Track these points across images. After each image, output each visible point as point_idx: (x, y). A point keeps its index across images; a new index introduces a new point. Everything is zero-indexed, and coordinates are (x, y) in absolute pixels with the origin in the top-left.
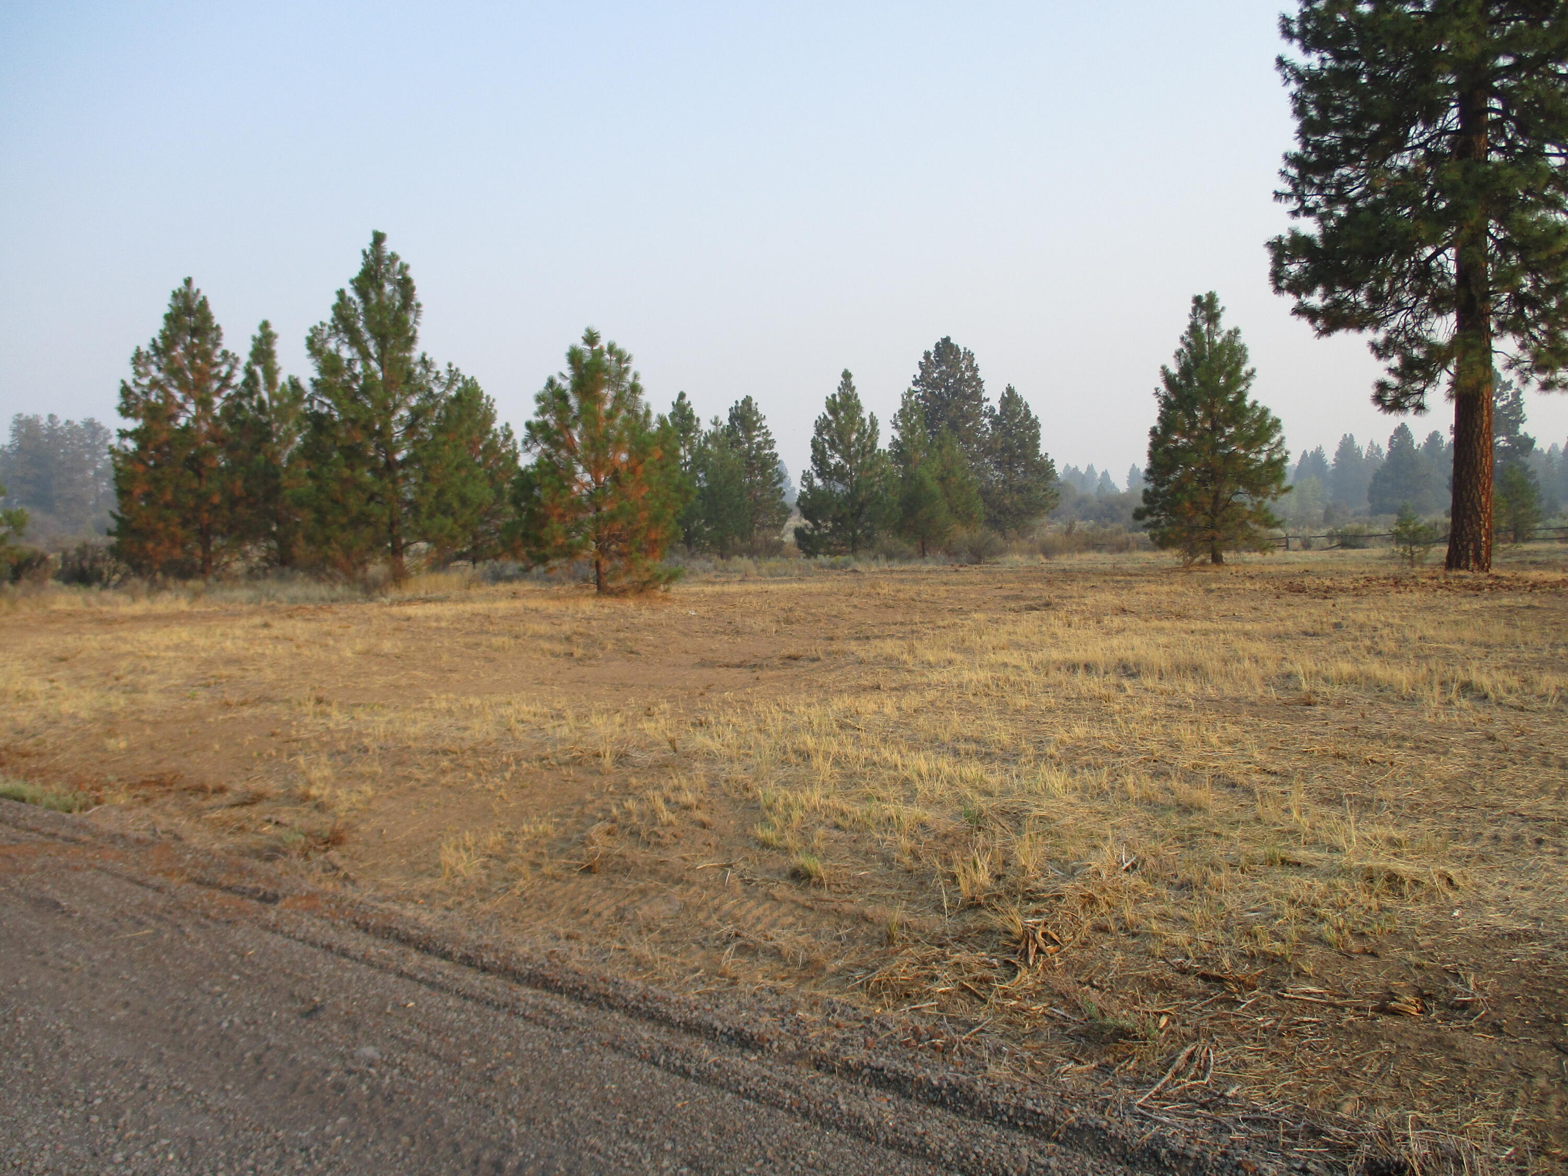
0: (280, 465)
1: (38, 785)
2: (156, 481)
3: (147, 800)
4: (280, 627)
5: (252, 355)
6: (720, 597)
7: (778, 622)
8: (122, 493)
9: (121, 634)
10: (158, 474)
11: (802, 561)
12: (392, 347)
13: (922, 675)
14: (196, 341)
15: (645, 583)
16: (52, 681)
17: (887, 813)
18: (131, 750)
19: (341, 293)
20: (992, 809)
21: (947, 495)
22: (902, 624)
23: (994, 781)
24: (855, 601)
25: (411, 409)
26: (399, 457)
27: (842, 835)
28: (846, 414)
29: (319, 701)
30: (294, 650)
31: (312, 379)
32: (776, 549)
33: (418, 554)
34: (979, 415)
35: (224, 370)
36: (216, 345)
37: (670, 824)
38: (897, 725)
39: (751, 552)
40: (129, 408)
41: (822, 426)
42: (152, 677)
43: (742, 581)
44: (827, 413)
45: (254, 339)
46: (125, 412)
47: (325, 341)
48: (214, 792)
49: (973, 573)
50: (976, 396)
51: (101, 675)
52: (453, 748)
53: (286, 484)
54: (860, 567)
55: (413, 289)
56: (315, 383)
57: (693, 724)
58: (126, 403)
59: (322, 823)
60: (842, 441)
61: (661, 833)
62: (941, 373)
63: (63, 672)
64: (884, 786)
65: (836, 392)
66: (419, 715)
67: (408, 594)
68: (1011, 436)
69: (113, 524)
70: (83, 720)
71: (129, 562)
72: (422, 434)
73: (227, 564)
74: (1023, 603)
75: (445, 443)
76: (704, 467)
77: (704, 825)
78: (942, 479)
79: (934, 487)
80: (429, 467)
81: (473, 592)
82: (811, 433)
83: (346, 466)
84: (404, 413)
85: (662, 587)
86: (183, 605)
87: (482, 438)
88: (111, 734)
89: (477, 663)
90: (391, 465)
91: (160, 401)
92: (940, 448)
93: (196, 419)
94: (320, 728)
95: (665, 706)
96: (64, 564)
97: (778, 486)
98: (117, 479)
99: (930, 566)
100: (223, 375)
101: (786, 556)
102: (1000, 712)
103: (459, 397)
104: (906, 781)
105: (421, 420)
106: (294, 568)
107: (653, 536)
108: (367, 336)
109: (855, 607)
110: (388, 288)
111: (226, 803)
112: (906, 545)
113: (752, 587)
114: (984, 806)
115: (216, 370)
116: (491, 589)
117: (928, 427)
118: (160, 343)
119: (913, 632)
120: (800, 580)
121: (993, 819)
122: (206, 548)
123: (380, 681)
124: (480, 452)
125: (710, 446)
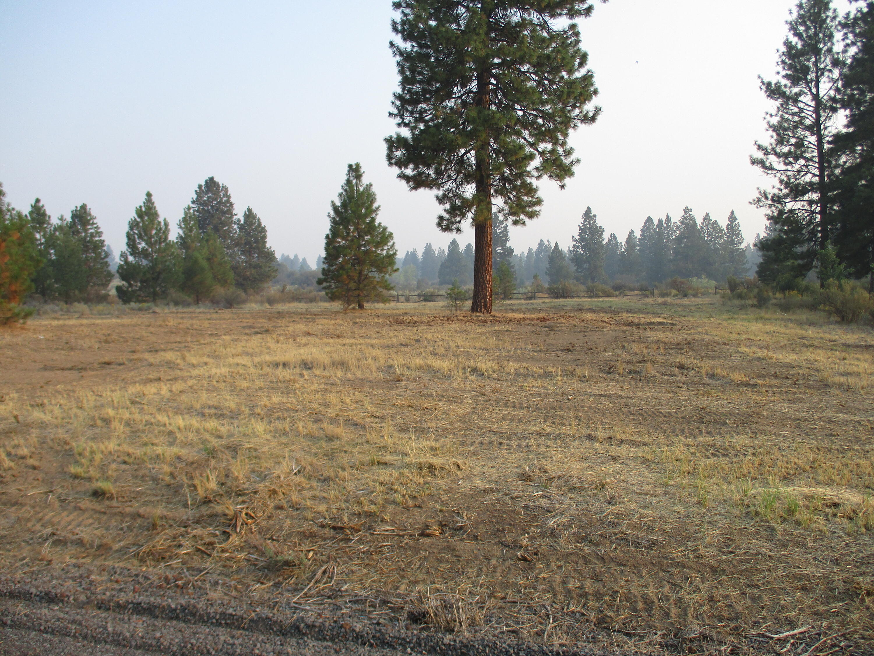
6: (61, 327)
7: (100, 342)
11: (121, 306)
13: (188, 371)
15: (8, 319)
17: (157, 452)
20: (221, 445)
21: (212, 268)
22: (180, 342)
23: (223, 430)
24: (152, 329)
27: (126, 467)
28: (149, 218)
32: (104, 299)
34: (231, 223)
37: (10, 468)
38: (169, 400)
39: (87, 300)
41: (133, 225)
43: (79, 318)
44: (136, 217)
49: (227, 314)
50: (229, 212)
54: (157, 310)
57: (32, 406)
60: (146, 234)
61: (4, 475)
62: (208, 197)
64: (156, 436)
65: (142, 204)
68: (250, 236)
74: (253, 330)
76: (54, 247)
77: (34, 468)
78: (209, 259)
79: (204, 264)
82: (127, 229)
85: (21, 321)
92: (207, 241)
95: (15, 395)
97: (106, 260)
99: (201, 310)
101: (110, 303)
102: (232, 391)
104: (171, 433)
107: (13, 288)
109: (151, 333)
112: (187, 298)
113: (85, 321)
114: (216, 445)
117: (200, 228)
119: (185, 347)
120: (118, 317)
121: (222, 452)
125: (57, 233)
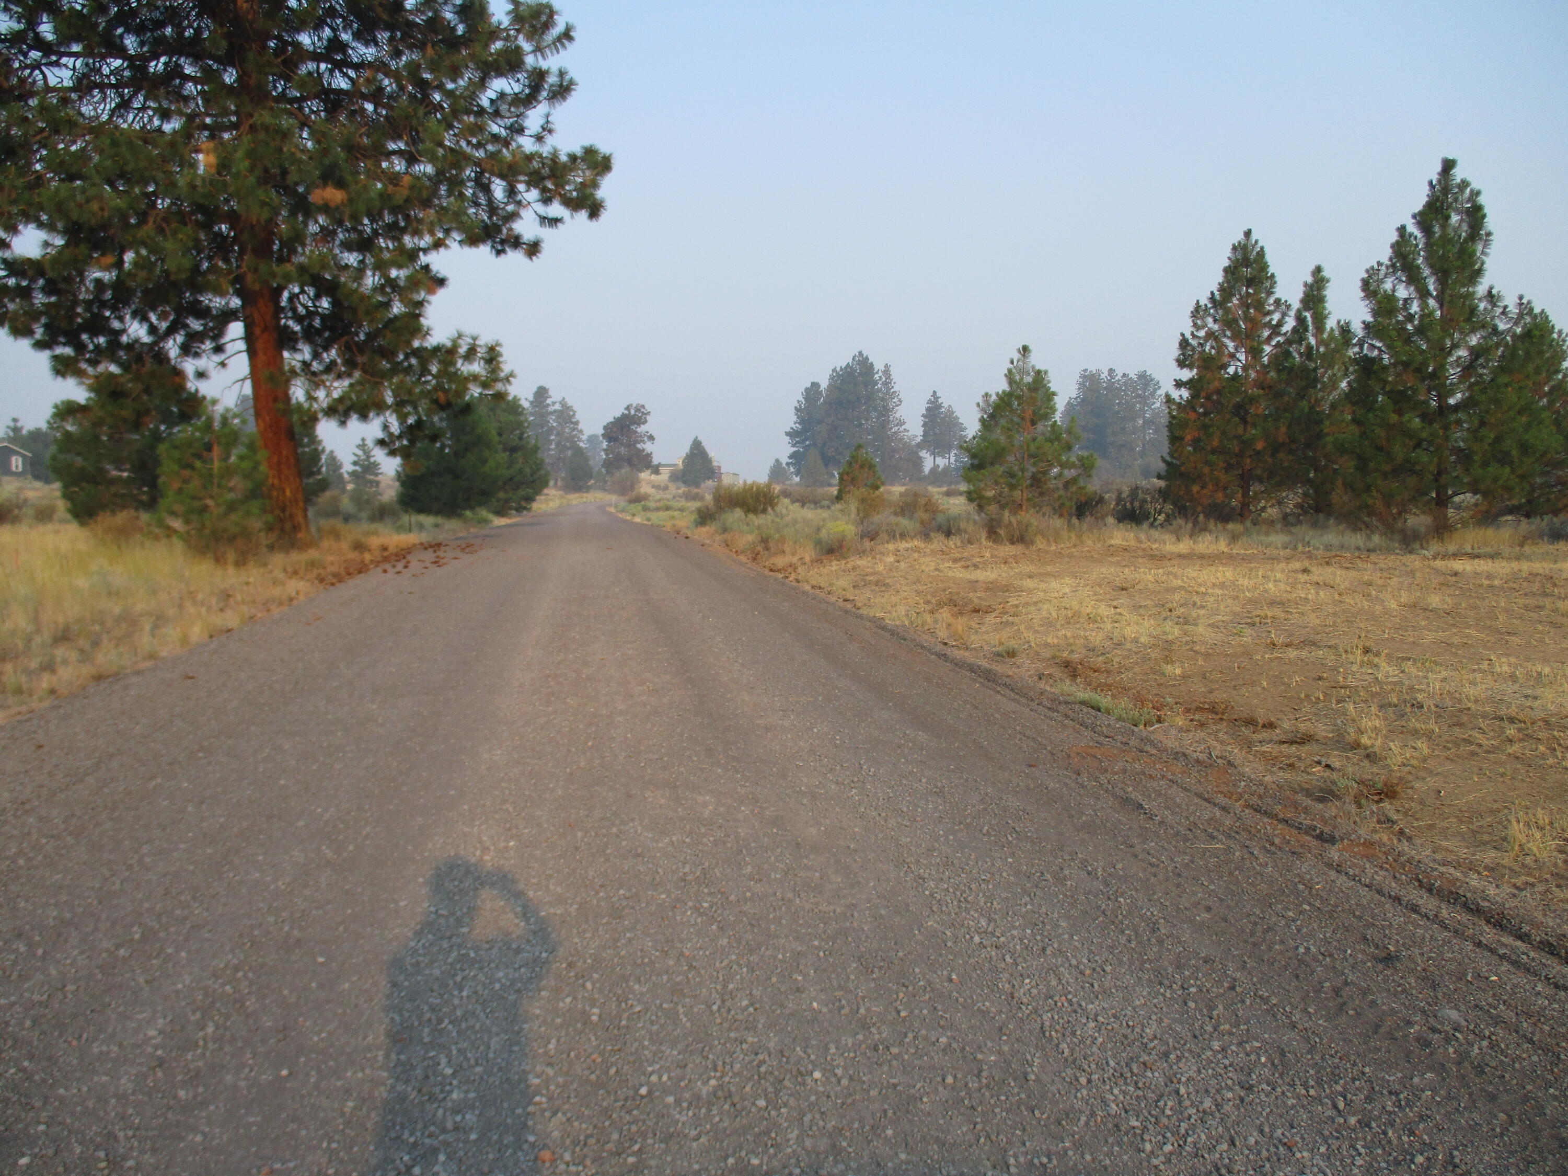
0: (1323, 412)
1: (1109, 698)
2: (1205, 427)
3: (1202, 725)
4: (1318, 573)
5: (1302, 301)
8: (1175, 439)
9: (1170, 569)
10: (1207, 421)
12: (1455, 282)
14: (1251, 291)
16: (1115, 607)
18: (1184, 677)
19: (1402, 230)
25: (1471, 349)
26: (1452, 401)
29: (1367, 651)
30: (1337, 597)
31: (1364, 322)
33: (1458, 507)
35: (1276, 317)
36: (1270, 293)
40: (1185, 359)
42: (1202, 612)
45: (1306, 285)
46: (1181, 363)
47: (1381, 281)
48: (1264, 726)
51: (1156, 606)
52: (1521, 716)
53: (1326, 431)
55: (1484, 216)
56: (1367, 326)
58: (1183, 354)
59: (1369, 771)
63: (1123, 600)
66: (1479, 676)
67: (1452, 548)
69: (1162, 467)
70: (1145, 646)
71: (1174, 504)
72: (1481, 376)
73: (1263, 509)
75: (1507, 385)
80: (1487, 412)
81: (1527, 549)
83: (1394, 412)
84: (1463, 353)
86: (1222, 546)
87: (1549, 378)
88: (1168, 660)
89: (1540, 628)
90: (1444, 409)
91: (1213, 352)
93: (1245, 368)
94: (1367, 677)
96: (1117, 504)
98: (1170, 426)
100: (1274, 322)
103: (1528, 334)
105: (1481, 361)
106: (1329, 515)
108: (1426, 272)
110: (1455, 218)
111: (1275, 738)
115: (1268, 319)
116: (1551, 548)
118: (1217, 297)
122: (1245, 494)
123: (1430, 636)
124: (1546, 395)
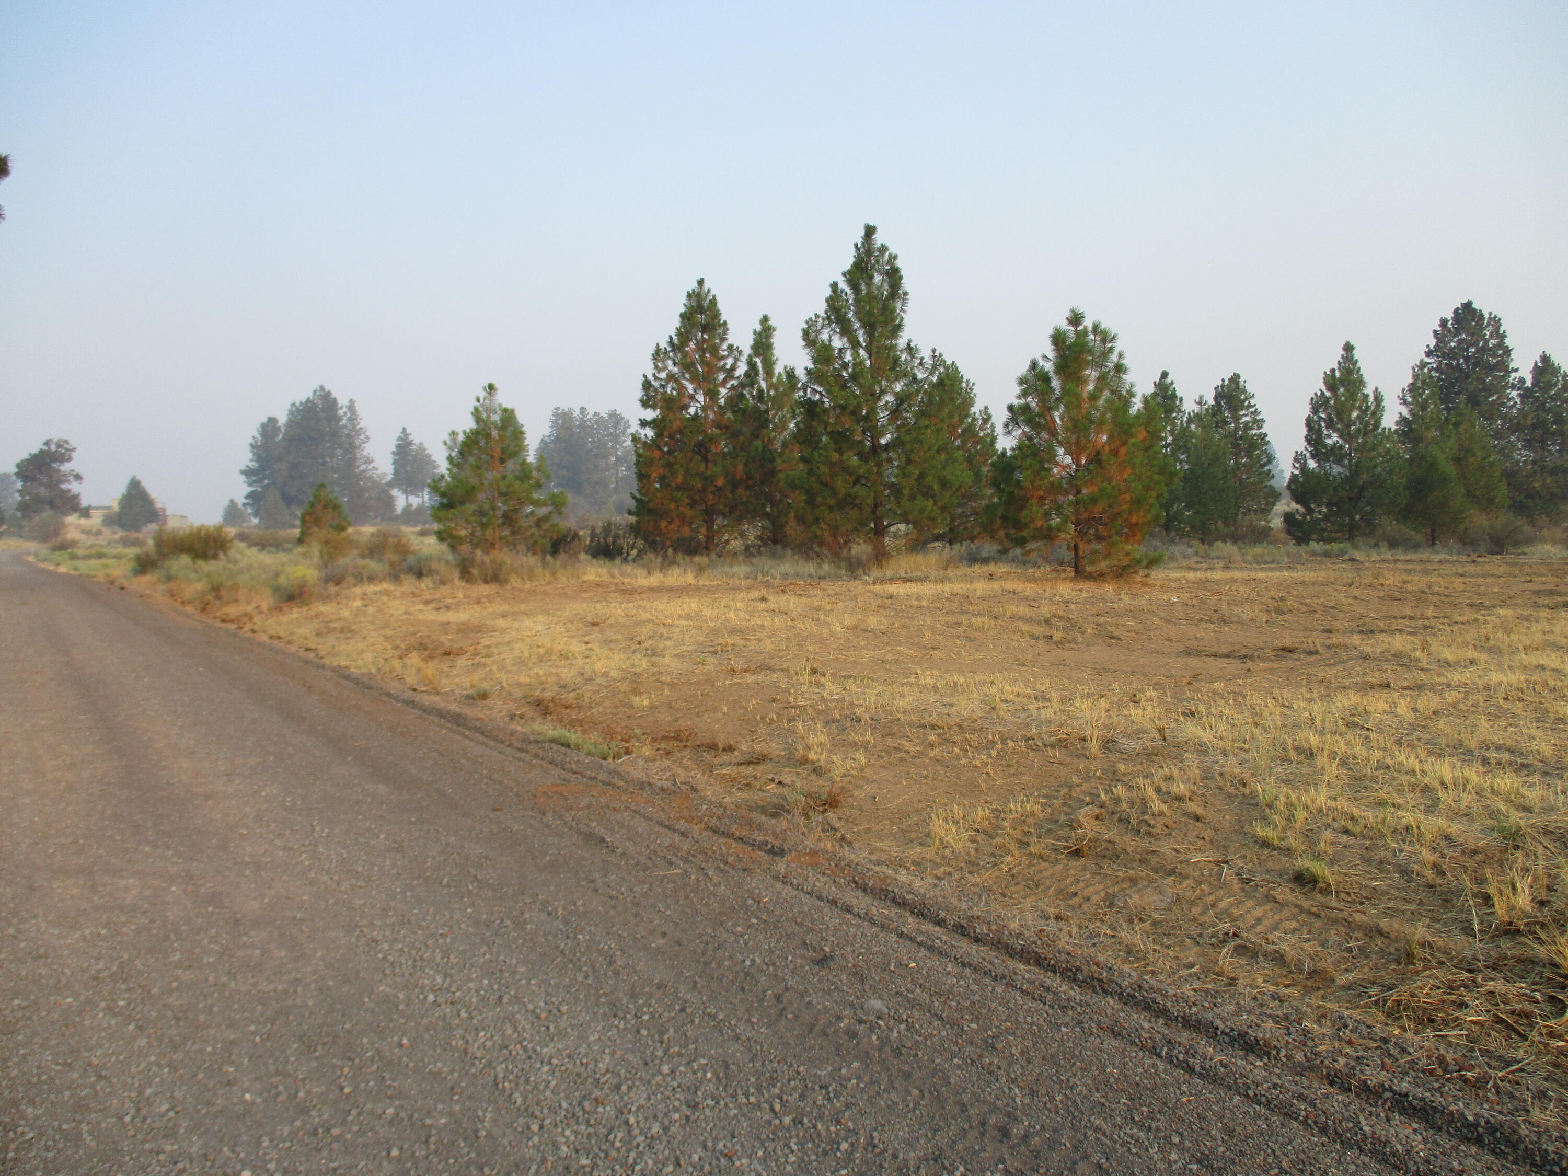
0: (776, 450)
1: (579, 734)
2: (670, 465)
3: (668, 753)
4: (775, 601)
5: (753, 348)
6: (1202, 584)
7: (1268, 611)
8: (642, 476)
9: (640, 603)
10: (671, 459)
11: (1292, 547)
12: (881, 335)
13: (1439, 675)
14: (706, 336)
15: (1124, 568)
16: (587, 643)
17: (1404, 821)
18: (652, 708)
19: (834, 286)
20: (1532, 826)
21: (1464, 477)
22: (1411, 618)
23: (1533, 795)
24: (1356, 592)
25: (896, 395)
26: (883, 441)
27: (1351, 840)
28: (1347, 390)
29: (814, 671)
30: (789, 623)
31: (806, 369)
32: (1262, 535)
33: (896, 535)
34: (1505, 387)
35: (729, 362)
36: (723, 340)
37: (1161, 814)
38: (1413, 727)
39: (1235, 538)
40: (649, 400)
41: (1318, 404)
42: (668, 643)
43: (1226, 568)
44: (1324, 390)
45: (755, 332)
46: (645, 404)
47: (818, 332)
48: (724, 750)
49: (1495, 565)
50: (1503, 367)
51: (626, 639)
52: (940, 723)
53: (779, 468)
54: (1358, 555)
55: (901, 278)
56: (809, 372)
57: (1184, 714)
58: (647, 395)
59: (819, 785)
60: (1340, 419)
61: (1152, 822)
62: (1460, 342)
63: (595, 636)
64: (1400, 792)
65: (1336, 366)
66: (906, 689)
67: (889, 574)
68: (1544, 410)
69: (632, 504)
70: (613, 679)
71: (645, 539)
72: (905, 419)
73: (727, 541)
74: (1558, 599)
75: (927, 427)
76: (1186, 449)
77: (1197, 818)
78: (1458, 460)
79: (1449, 469)
80: (912, 451)
81: (950, 573)
82: (1306, 411)
83: (835, 450)
84: (889, 398)
85: (1141, 573)
86: (690, 578)
87: (961, 422)
88: (636, 692)
89: (958, 642)
90: (876, 449)
91: (675, 393)
92: (1457, 425)
93: (704, 409)
94: (815, 696)
95: (1152, 693)
96: (592, 540)
97: (1266, 468)
98: (637, 463)
99: (1442, 556)
100: (728, 367)
101: (1275, 542)
102: (1538, 720)
103: (941, 383)
104: (1426, 789)
105: (905, 405)
106: (785, 546)
107: (1134, 519)
108: (857, 325)
109: (1356, 598)
110: (877, 278)
111: (734, 761)
112: (1413, 533)
113: (1237, 574)
114: (1522, 823)
115: (722, 363)
116: (968, 570)
117: (1443, 401)
118: (676, 341)
119: (1425, 627)
120: (1290, 568)
121: (1534, 838)
122: (710, 527)
123: (868, 655)
124: (959, 436)
125: (1193, 427)
